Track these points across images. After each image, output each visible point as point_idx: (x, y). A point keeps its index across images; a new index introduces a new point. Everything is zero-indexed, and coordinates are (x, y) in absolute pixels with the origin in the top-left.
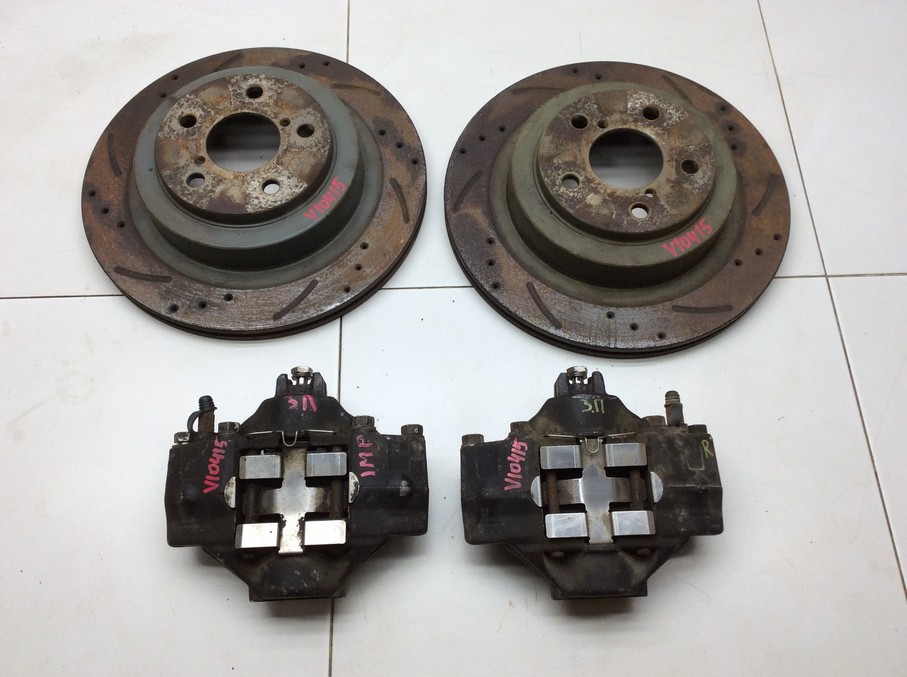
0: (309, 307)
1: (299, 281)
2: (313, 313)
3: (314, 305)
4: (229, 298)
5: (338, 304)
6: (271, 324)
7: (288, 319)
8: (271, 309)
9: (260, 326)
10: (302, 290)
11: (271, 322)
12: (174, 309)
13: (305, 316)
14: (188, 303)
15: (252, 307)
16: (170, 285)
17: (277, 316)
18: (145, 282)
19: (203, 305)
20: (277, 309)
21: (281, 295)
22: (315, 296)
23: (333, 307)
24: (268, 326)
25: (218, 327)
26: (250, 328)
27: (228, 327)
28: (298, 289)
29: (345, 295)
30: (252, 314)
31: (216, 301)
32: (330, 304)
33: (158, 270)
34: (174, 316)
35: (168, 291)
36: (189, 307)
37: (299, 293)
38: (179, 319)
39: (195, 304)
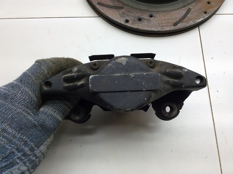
0: (189, 20)
1: (183, 9)
2: (192, 23)
3: (191, 19)
4: (151, 16)
5: (203, 19)
6: (173, 28)
7: (180, 26)
8: (172, 21)
9: (168, 29)
10: (184, 12)
11: (173, 27)
12: (127, 21)
13: (188, 24)
14: (133, 18)
15: (163, 20)
16: (124, 10)
17: (175, 24)
18: (112, 9)
19: (140, 20)
20: (175, 21)
21: (175, 15)
22: (191, 15)
23: (200, 20)
24: (172, 29)
25: (149, 29)
26: (164, 30)
27: (153, 29)
28: (182, 12)
29: (205, 15)
30: (163, 23)
31: (146, 18)
32: (199, 19)
33: (117, 4)
34: (128, 25)
35: (123, 13)
36: (134, 20)
37: (184, 14)
38: (130, 26)
39: (136, 19)
